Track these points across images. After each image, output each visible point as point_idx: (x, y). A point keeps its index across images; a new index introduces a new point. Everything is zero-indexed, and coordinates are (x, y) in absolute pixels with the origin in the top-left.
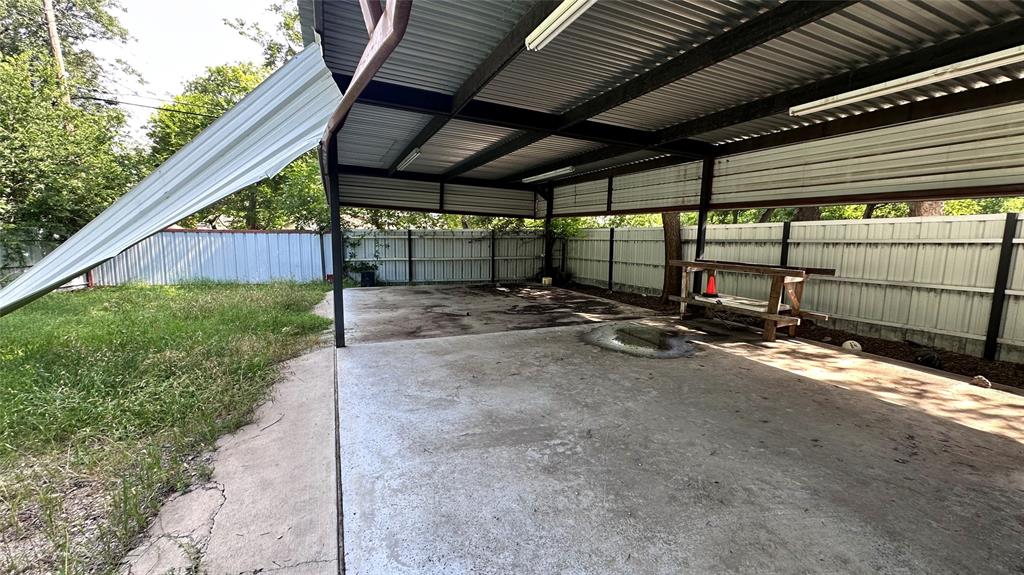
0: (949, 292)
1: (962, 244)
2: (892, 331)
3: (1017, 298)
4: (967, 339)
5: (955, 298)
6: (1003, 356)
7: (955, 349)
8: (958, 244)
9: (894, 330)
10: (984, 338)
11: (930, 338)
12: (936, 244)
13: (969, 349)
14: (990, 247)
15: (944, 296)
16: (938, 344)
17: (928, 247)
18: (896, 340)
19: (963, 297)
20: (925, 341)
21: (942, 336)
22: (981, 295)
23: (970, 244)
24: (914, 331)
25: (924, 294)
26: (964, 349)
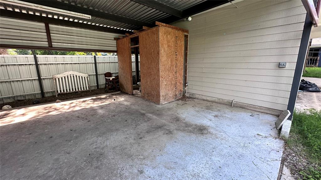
0: (24, 80)
1: (23, 65)
2: (8, 98)
3: (44, 79)
4: (35, 94)
5: (27, 82)
6: (46, 95)
7: (33, 98)
8: (21, 65)
9: (9, 98)
10: (40, 92)
11: (23, 97)
12: (13, 65)
13: (37, 96)
14: (32, 65)
15: (23, 82)
16: (27, 98)
17: (11, 66)
18: (11, 101)
19: (30, 81)
20: (23, 98)
21: (27, 95)
22: (35, 80)
23: (25, 64)
24: (17, 96)
25: (16, 83)
26: (36, 97)
